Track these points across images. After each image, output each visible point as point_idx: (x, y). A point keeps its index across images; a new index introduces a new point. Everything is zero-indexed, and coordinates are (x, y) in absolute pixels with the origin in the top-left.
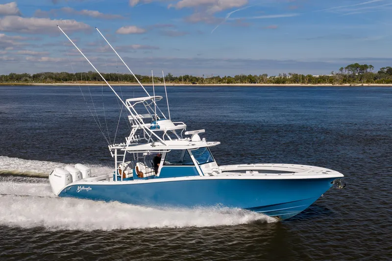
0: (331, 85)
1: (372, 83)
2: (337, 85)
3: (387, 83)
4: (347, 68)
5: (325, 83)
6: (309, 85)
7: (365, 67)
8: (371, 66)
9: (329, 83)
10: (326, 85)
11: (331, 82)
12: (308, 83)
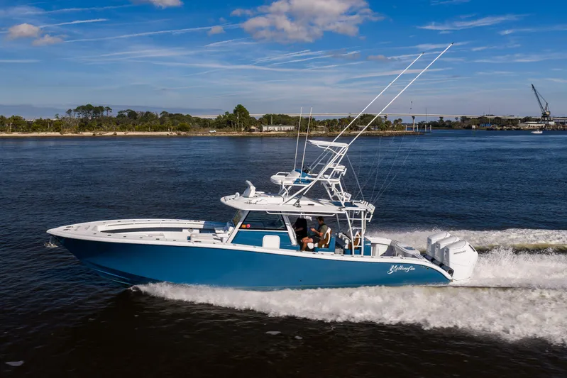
0: (58, 134)
1: (130, 130)
2: (70, 134)
3: (155, 131)
4: (76, 110)
5: (47, 131)
6: (15, 134)
7: (100, 109)
8: (108, 109)
9: (54, 131)
10: (49, 134)
11: (57, 129)
12: (13, 131)
